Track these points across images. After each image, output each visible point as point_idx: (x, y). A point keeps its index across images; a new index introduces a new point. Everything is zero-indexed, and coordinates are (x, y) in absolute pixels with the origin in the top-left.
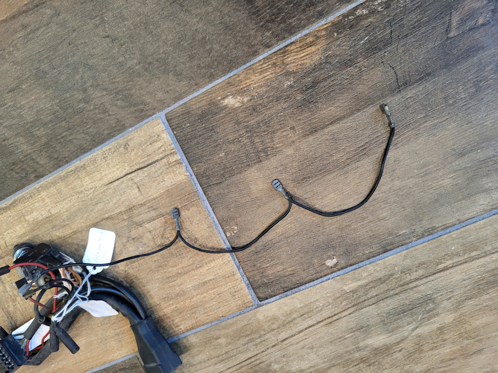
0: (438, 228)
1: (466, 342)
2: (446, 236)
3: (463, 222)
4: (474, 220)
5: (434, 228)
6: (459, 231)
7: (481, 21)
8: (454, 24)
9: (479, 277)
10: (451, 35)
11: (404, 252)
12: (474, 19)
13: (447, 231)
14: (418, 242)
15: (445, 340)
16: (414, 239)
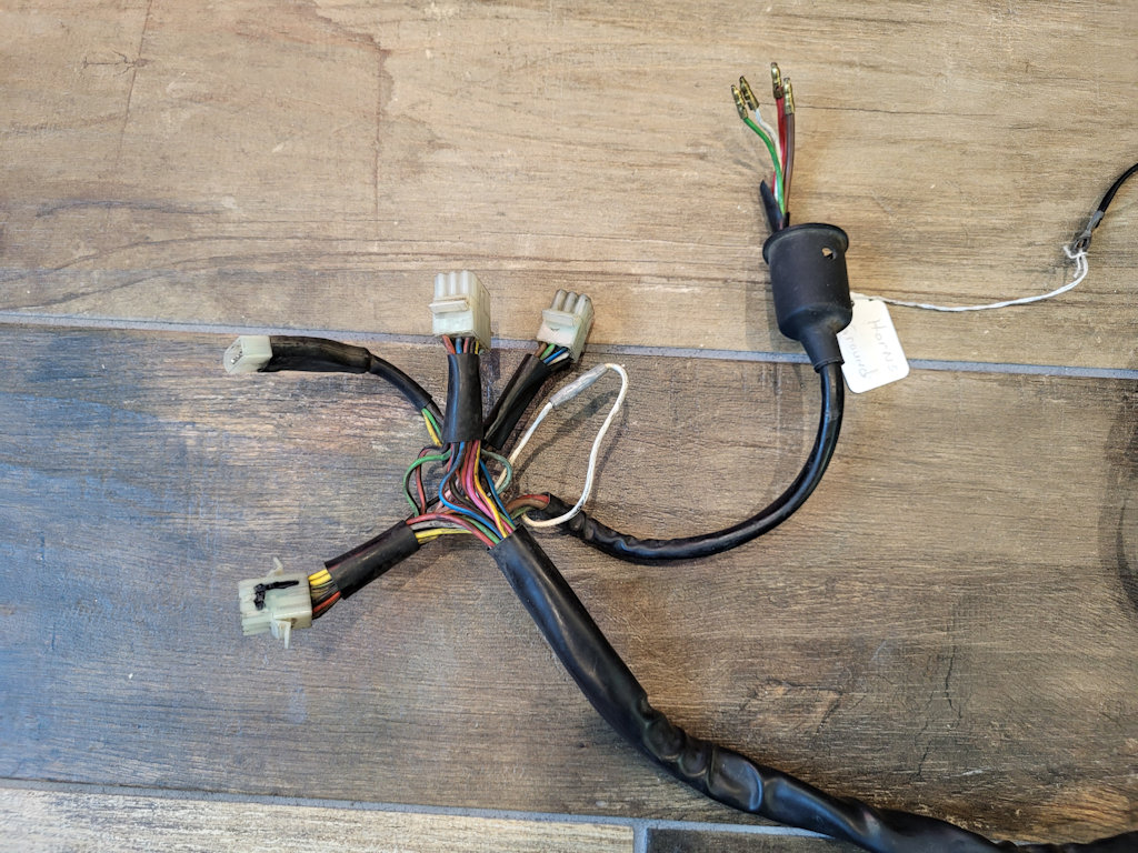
0: (995, 381)
1: (1035, 153)
2: (988, 360)
3: (949, 370)
4: (930, 365)
5: (1002, 383)
6: (964, 358)
7: (780, 690)
8: (821, 710)
9: (965, 262)
10: (833, 696)
11: (1072, 363)
12: (789, 700)
13: (981, 367)
14: (1038, 370)
15: (1071, 171)
16: (1044, 379)
